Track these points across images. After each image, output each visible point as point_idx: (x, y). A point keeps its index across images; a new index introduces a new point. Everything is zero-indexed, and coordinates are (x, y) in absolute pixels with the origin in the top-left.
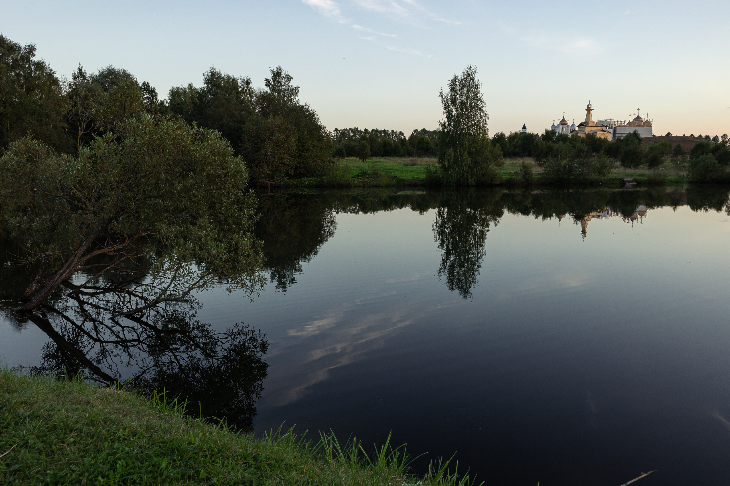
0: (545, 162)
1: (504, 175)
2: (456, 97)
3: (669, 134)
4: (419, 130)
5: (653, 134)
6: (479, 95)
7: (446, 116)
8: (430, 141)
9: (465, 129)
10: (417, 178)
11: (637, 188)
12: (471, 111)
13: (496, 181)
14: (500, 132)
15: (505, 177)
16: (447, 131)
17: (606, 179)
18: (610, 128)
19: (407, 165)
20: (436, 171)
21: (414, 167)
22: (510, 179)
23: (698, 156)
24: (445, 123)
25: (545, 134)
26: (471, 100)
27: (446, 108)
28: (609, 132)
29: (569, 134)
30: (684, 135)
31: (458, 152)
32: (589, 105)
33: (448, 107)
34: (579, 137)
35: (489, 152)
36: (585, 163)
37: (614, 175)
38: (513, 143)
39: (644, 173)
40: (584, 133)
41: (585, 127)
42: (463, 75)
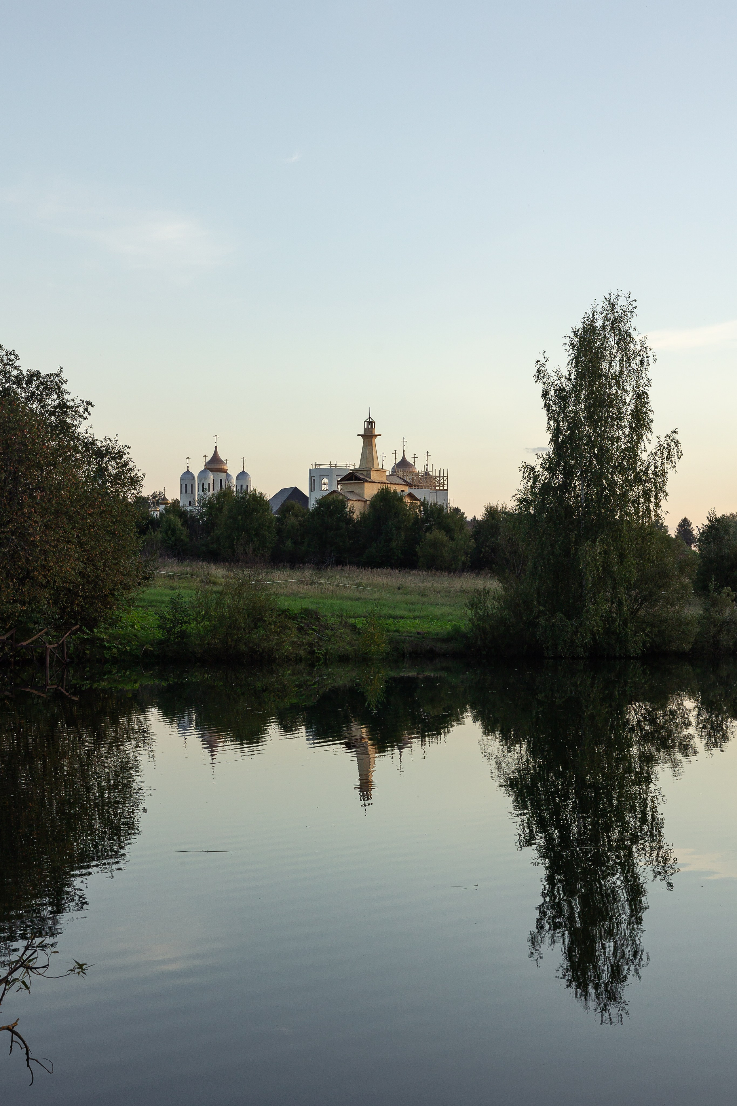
32: (370, 421)
40: (362, 499)
41: (364, 482)
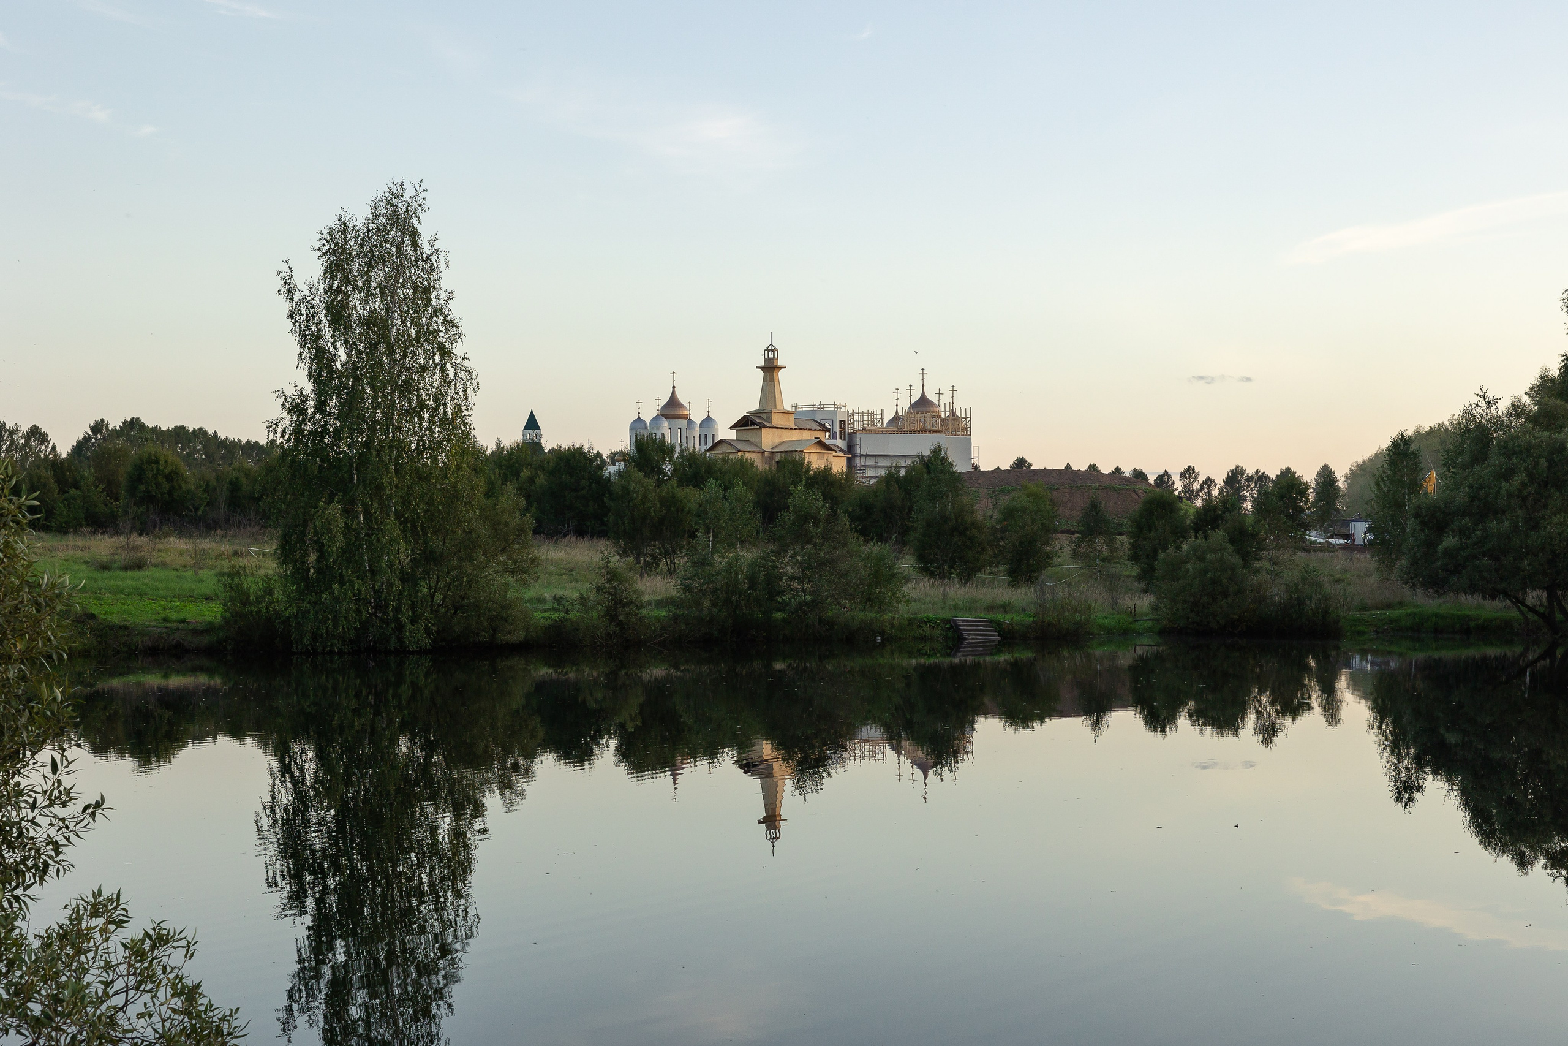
1: (538, 609)
2: (346, 301)
3: (1021, 462)
5: (974, 463)
6: (434, 295)
7: (310, 374)
9: (386, 428)
10: (183, 621)
11: (999, 652)
12: (406, 355)
13: (509, 633)
15: (543, 614)
16: (314, 432)
17: (896, 622)
18: (836, 436)
19: (105, 567)
20: (269, 592)
21: (142, 574)
22: (560, 623)
24: (304, 398)
26: (404, 315)
27: (308, 338)
28: (836, 449)
29: (708, 455)
30: (1068, 467)
31: (358, 517)
32: (771, 349)
33: (317, 337)
35: (479, 516)
37: (917, 606)
40: (759, 450)
41: (761, 428)
42: (371, 217)
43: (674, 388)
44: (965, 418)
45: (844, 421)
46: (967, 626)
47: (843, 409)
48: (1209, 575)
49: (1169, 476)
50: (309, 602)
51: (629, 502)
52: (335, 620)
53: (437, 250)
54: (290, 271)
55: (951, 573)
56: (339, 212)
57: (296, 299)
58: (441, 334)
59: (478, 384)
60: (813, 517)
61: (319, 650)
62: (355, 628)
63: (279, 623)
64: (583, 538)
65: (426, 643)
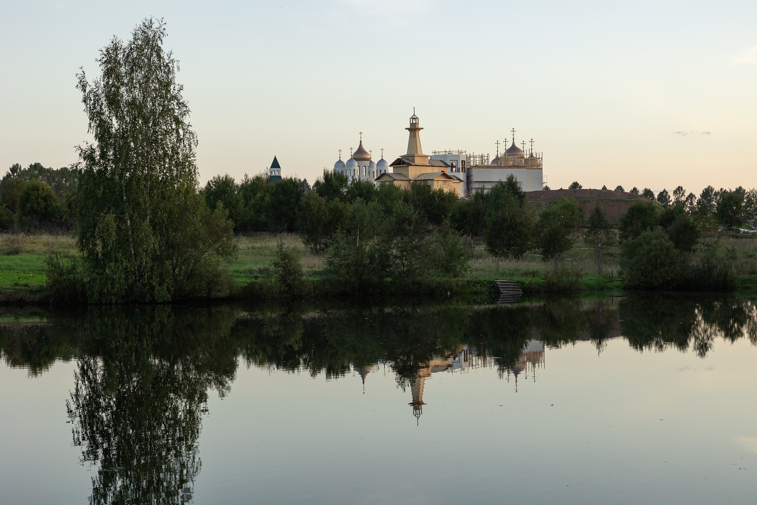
0: (326, 246)
1: (238, 277)
2: (118, 91)
3: (575, 185)
4: (25, 166)
5: (544, 185)
6: (172, 87)
7: (96, 136)
8: (53, 193)
9: (143, 168)
10: (26, 285)
11: (523, 301)
12: (155, 124)
13: (219, 291)
14: (222, 175)
15: (241, 280)
16: (99, 171)
17: (460, 283)
18: (459, 171)
20: (74, 267)
21: (16, 257)
22: (252, 285)
23: (636, 234)
24: (93, 151)
25: (322, 180)
26: (154, 100)
27: (95, 115)
28: (458, 179)
29: (375, 183)
30: (604, 188)
31: (126, 222)
32: (414, 118)
33: (101, 113)
34: (397, 189)
35: (201, 221)
36: (417, 247)
37: (474, 273)
38: (253, 201)
39: (535, 269)
40: (407, 179)
41: (408, 166)
42: (133, 40)
43: (361, 142)
44: (539, 158)
45: (465, 161)
46: (503, 285)
47: (464, 154)
48: (653, 253)
49: (667, 193)
50: (97, 273)
51: (310, 212)
52: (113, 284)
53: (172, 60)
54: (83, 74)
55: (508, 253)
56: (112, 38)
57: (87, 91)
58: (176, 111)
59: (197, 141)
60: (408, 220)
61: (104, 302)
62: (125, 289)
63: (79, 286)
64: (292, 233)
65: (169, 297)
